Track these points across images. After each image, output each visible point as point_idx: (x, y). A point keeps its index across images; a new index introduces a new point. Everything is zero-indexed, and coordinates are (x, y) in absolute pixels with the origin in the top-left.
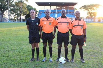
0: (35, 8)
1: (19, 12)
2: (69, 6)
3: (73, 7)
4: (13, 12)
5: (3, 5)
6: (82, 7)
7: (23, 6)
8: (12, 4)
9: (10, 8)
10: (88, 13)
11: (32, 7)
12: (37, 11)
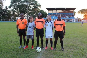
0: (45, 12)
1: (35, 15)
2: (70, 11)
3: (73, 11)
4: (30, 15)
5: (24, 10)
6: (80, 11)
7: (37, 10)
8: (30, 9)
9: (28, 12)
10: (84, 15)
11: (44, 11)
12: (47, 14)
